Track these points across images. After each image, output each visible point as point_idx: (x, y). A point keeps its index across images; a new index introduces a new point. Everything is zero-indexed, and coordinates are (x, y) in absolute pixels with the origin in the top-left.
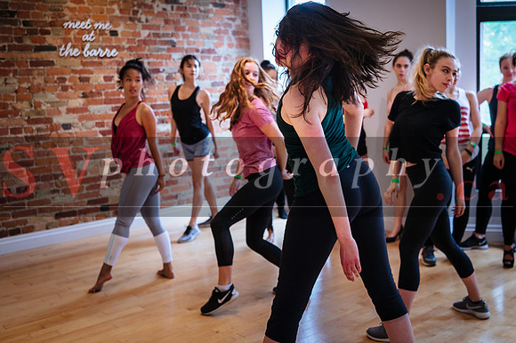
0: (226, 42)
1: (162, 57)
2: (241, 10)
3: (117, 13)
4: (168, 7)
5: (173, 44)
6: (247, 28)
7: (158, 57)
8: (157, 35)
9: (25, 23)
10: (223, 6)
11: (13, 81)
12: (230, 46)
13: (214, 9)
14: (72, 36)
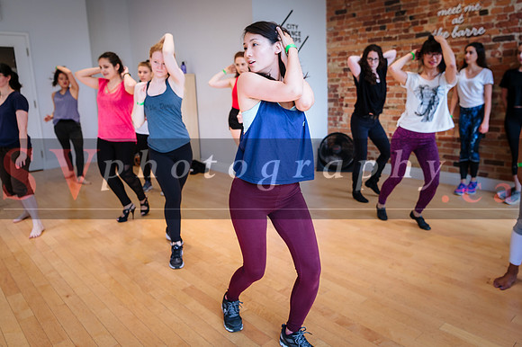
14: (444, 22)
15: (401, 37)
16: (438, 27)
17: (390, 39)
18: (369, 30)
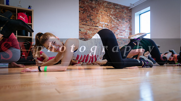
0: (127, 29)
1: (116, 30)
2: (130, 23)
3: (109, 21)
4: (117, 21)
5: (118, 28)
6: (131, 27)
7: (115, 30)
8: (115, 26)
9: (94, 22)
10: (127, 22)
11: (91, 32)
12: (128, 30)
13: (126, 22)
14: (101, 25)
15: (91, 26)
16: (100, 26)
17: (88, 25)
18: (83, 21)
